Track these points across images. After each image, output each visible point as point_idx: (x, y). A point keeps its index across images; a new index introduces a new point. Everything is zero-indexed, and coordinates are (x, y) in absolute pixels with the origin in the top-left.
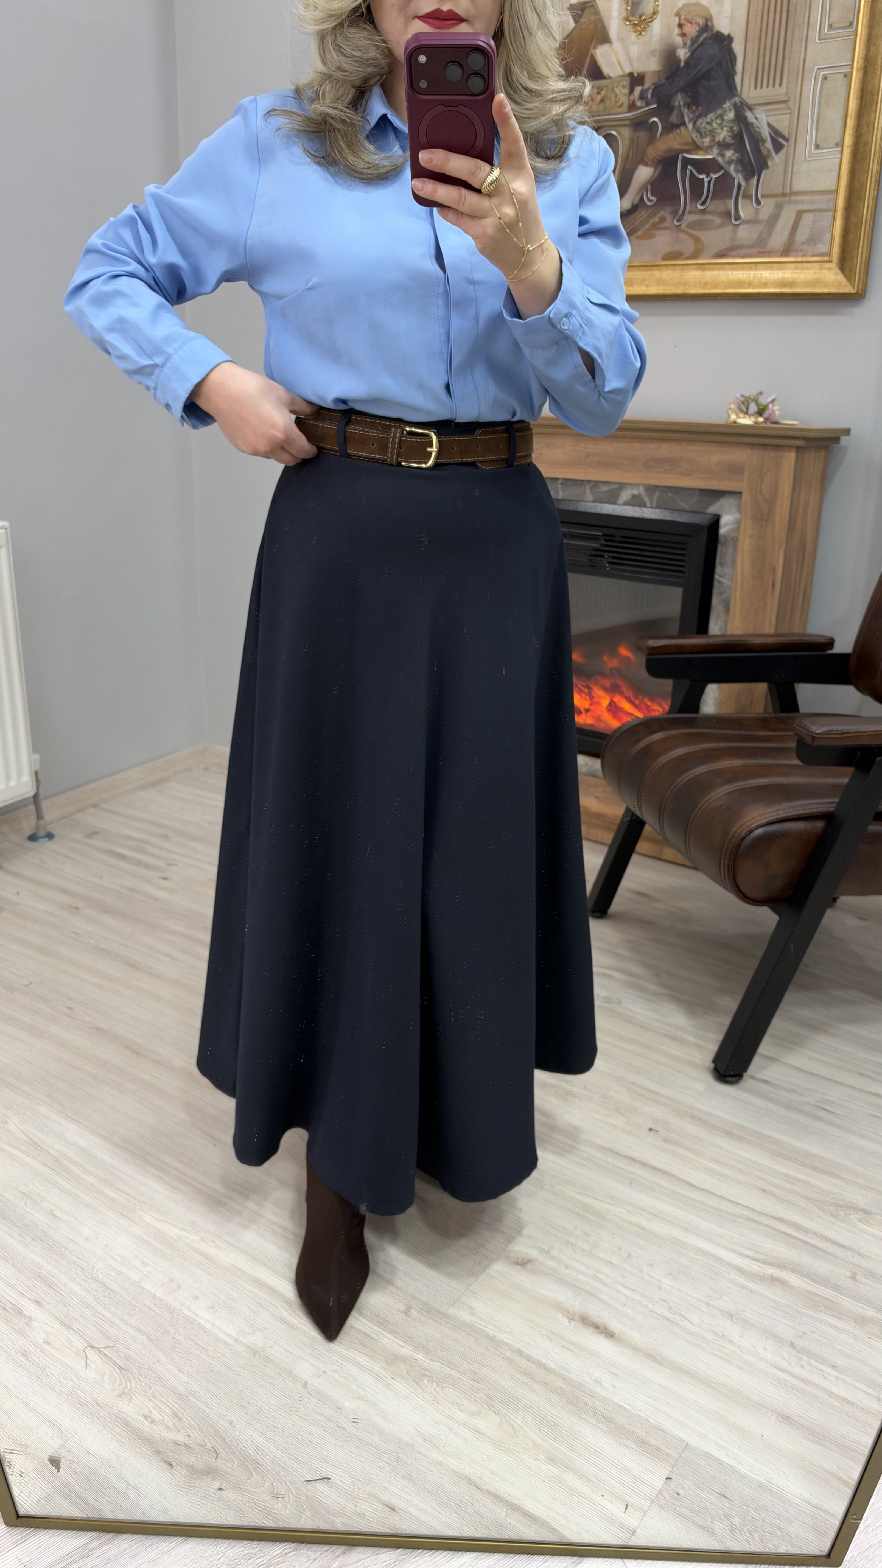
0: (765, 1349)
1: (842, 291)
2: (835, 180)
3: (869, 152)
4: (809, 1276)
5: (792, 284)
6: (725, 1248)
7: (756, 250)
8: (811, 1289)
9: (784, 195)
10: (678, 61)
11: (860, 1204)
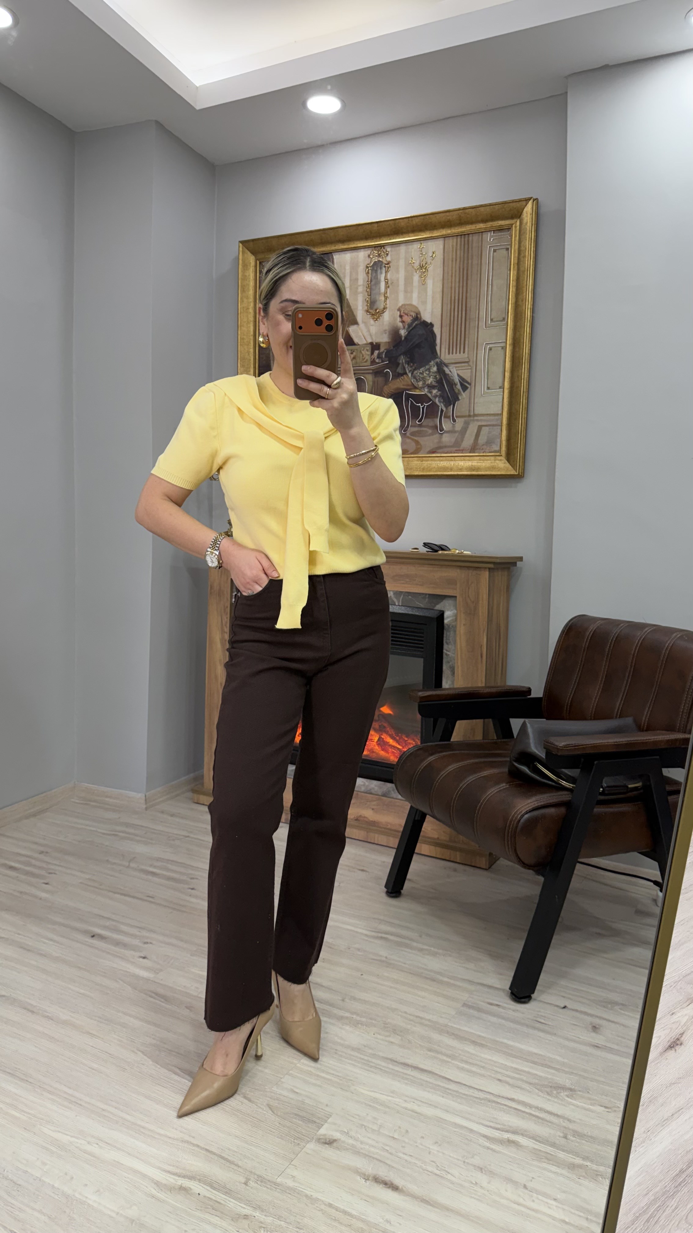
0: (506, 1191)
1: (509, 473)
2: (501, 408)
3: (519, 392)
4: (534, 1138)
5: (478, 469)
6: (474, 1121)
7: (456, 449)
8: (536, 1147)
9: (469, 416)
10: (400, 336)
11: (567, 1085)
